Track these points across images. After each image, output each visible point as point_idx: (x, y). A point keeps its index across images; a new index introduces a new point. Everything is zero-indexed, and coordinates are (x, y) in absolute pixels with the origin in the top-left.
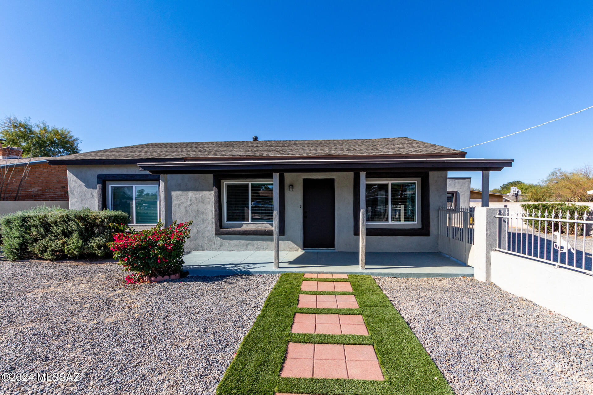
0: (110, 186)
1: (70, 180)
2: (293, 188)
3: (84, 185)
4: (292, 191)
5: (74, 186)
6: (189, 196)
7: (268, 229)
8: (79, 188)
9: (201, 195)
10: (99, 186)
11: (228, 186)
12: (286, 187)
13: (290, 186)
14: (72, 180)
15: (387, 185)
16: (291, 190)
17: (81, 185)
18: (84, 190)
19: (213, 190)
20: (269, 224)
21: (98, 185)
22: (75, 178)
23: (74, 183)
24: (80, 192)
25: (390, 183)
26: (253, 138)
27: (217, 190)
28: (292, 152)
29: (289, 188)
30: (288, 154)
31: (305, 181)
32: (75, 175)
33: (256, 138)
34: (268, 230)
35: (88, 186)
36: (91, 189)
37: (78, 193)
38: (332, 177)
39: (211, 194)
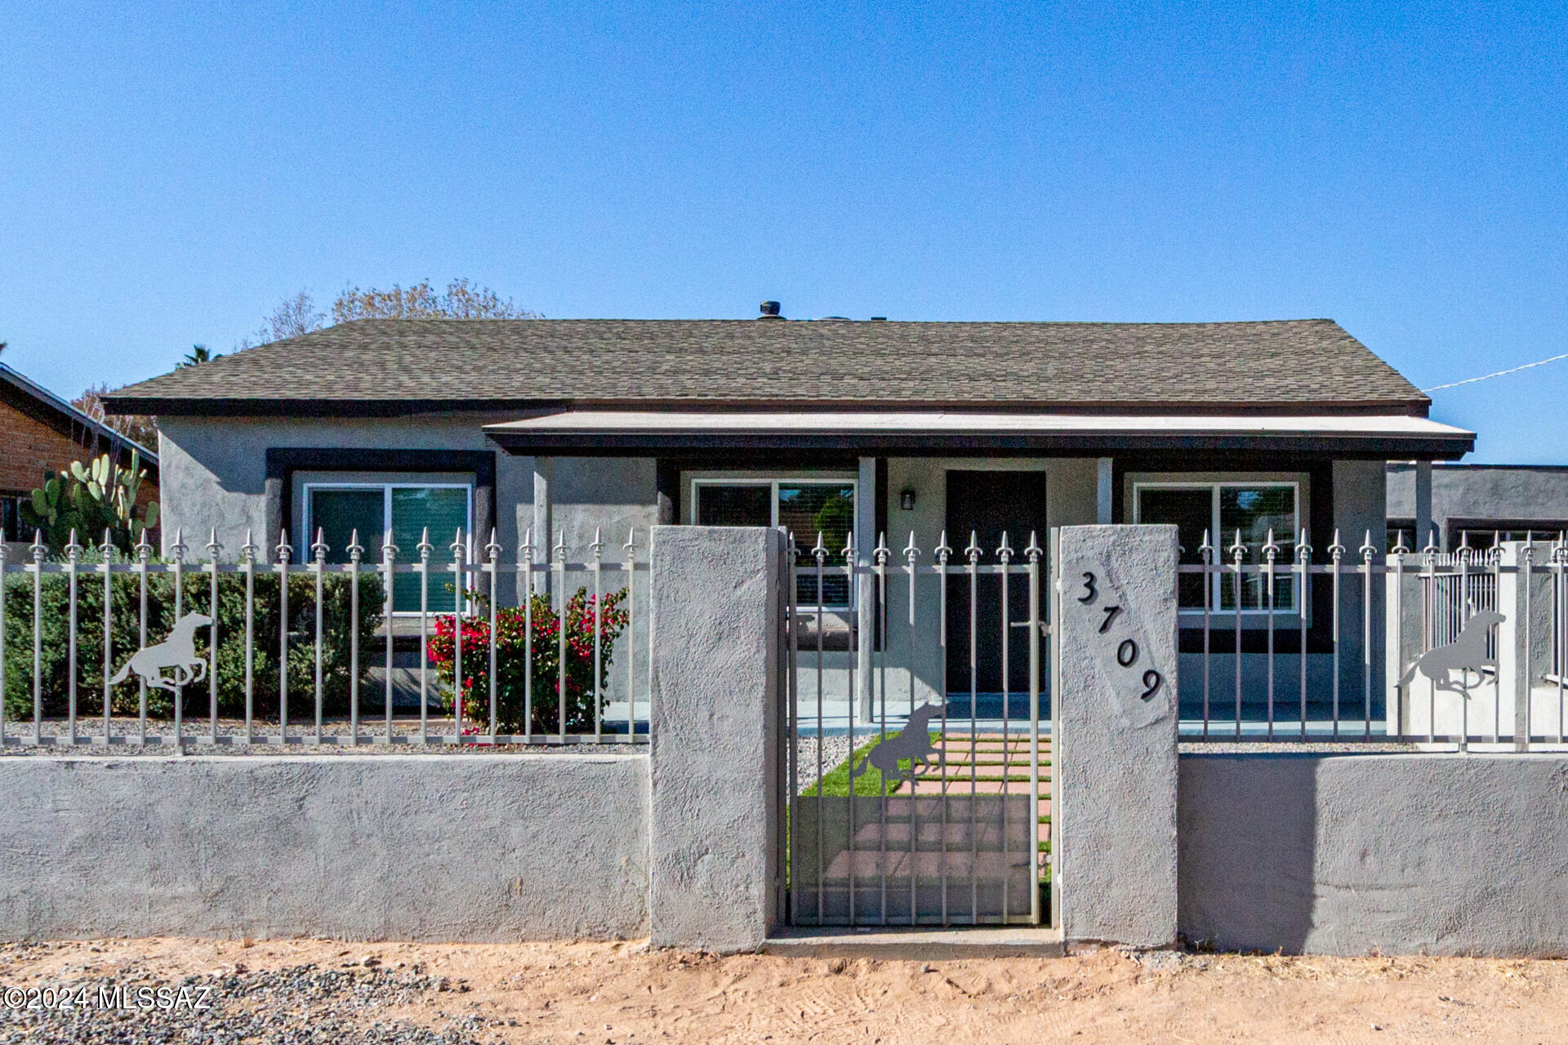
0: (306, 486)
1: (169, 465)
2: (913, 499)
3: (218, 480)
4: (911, 509)
5: (183, 486)
6: (576, 524)
7: (833, 630)
8: (199, 492)
9: (616, 519)
10: (272, 485)
11: (704, 491)
12: (893, 499)
13: (904, 493)
14: (177, 467)
15: (1207, 495)
16: (907, 505)
17: (208, 481)
18: (219, 497)
19: (656, 503)
20: (837, 613)
21: (268, 483)
22: (186, 458)
23: (181, 475)
24: (204, 505)
25: (1216, 488)
26: (762, 308)
27: (668, 502)
28: (911, 384)
29: (903, 500)
30: (898, 392)
31: (951, 476)
32: (186, 449)
33: (773, 308)
34: (832, 633)
35: (229, 485)
36: (243, 496)
37: (198, 507)
38: (1038, 468)
39: (648, 516)
